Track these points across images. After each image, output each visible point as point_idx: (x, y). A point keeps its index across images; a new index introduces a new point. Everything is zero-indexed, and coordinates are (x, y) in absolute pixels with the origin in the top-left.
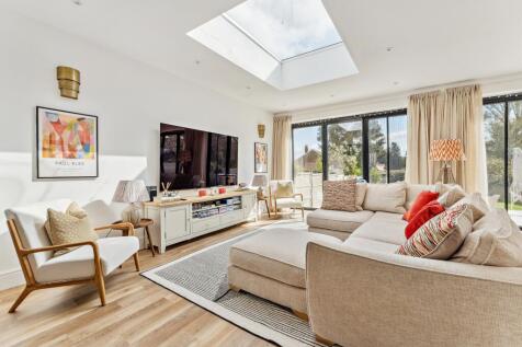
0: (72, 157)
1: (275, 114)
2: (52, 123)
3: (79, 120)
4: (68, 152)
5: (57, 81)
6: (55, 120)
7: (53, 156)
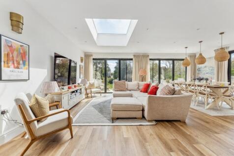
0: (18, 68)
1: (85, 53)
2: (8, 46)
3: (21, 46)
4: (16, 65)
5: (10, 21)
6: (10, 45)
7: (9, 67)
